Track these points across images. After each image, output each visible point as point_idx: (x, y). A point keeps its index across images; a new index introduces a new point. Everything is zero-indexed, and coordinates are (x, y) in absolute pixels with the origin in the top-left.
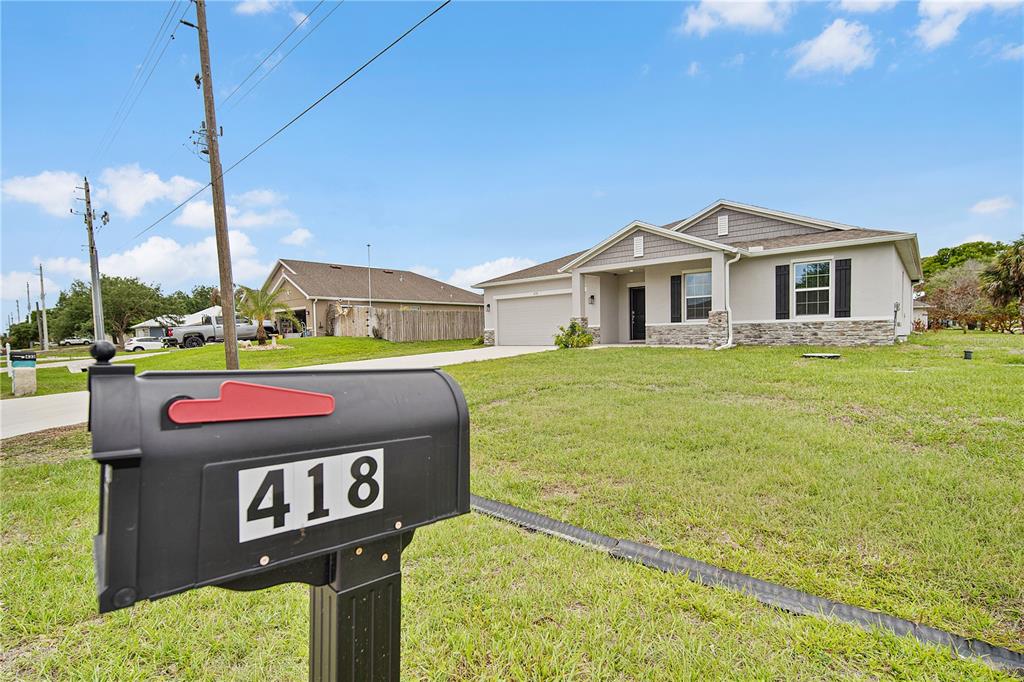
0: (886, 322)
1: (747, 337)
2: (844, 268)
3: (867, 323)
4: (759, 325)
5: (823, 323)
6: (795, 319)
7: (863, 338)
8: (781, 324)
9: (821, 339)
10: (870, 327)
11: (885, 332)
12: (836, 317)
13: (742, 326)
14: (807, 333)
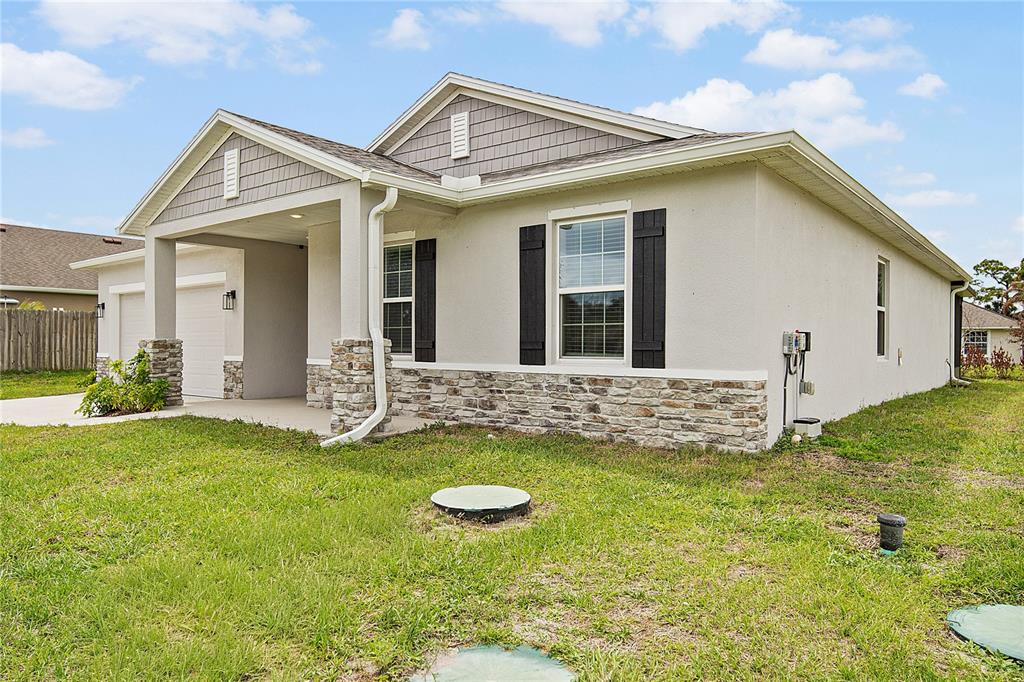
0: (740, 385)
1: (469, 404)
2: (650, 231)
3: (699, 389)
4: (490, 376)
5: (608, 381)
6: (560, 365)
7: (692, 429)
8: (529, 376)
9: (603, 421)
10: (706, 398)
11: (739, 414)
12: (634, 366)
13: (460, 374)
14: (578, 403)
